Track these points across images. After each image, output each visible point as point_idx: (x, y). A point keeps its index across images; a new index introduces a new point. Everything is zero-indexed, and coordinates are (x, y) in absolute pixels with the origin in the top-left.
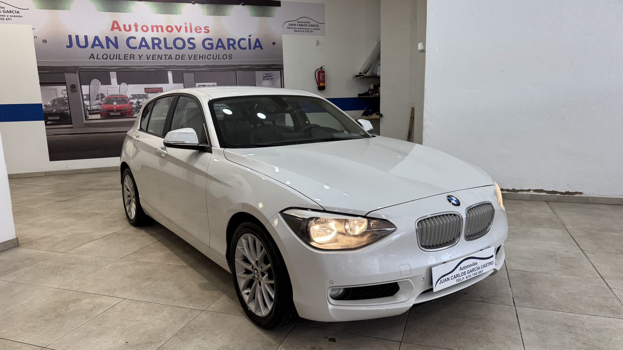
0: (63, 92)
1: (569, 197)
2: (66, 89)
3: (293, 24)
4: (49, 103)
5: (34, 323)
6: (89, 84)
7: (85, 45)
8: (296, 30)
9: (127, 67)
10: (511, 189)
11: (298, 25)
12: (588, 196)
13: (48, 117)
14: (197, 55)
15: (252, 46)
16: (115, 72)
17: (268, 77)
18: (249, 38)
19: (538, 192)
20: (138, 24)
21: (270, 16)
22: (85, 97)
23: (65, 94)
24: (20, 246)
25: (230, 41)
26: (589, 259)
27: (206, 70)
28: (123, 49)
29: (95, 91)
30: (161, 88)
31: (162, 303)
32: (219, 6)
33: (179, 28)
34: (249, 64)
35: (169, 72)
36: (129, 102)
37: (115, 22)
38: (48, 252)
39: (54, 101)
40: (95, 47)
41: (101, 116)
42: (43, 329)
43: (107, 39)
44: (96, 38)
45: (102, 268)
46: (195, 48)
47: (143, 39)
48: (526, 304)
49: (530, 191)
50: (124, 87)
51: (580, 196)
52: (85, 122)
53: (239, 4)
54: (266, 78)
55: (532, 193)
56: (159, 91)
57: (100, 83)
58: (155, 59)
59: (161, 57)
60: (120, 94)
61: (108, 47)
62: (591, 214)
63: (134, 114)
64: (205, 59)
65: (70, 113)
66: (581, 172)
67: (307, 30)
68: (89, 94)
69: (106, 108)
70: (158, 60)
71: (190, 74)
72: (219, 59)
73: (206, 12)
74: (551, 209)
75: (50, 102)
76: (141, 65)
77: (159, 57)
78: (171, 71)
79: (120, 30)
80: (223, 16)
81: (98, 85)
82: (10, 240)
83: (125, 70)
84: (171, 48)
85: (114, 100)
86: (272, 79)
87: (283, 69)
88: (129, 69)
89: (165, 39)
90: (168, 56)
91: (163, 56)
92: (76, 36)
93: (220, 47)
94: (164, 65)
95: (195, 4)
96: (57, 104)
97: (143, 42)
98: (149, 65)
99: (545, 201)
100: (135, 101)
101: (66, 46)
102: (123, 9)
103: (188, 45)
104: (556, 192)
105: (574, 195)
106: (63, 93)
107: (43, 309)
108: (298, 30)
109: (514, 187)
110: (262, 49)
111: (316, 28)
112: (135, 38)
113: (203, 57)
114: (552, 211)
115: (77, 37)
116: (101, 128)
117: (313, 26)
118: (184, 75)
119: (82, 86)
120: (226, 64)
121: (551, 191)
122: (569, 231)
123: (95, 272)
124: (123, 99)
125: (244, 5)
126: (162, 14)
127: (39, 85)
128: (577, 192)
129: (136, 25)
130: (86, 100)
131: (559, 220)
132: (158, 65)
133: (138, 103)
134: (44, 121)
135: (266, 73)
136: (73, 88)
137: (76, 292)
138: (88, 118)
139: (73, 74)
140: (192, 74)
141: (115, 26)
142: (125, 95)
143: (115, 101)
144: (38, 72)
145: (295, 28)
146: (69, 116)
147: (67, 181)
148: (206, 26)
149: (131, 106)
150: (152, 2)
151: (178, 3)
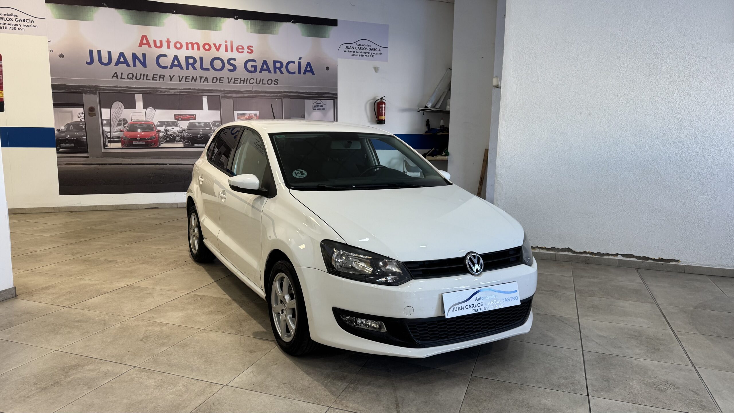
0: (79, 115)
1: (663, 264)
2: (83, 113)
3: (350, 47)
4: (63, 128)
5: (27, 392)
6: (110, 107)
7: (108, 63)
8: (354, 53)
9: (156, 89)
10: (595, 252)
11: (357, 48)
12: (685, 265)
13: (61, 144)
14: (238, 78)
15: (303, 70)
16: (142, 95)
17: (319, 107)
18: (299, 61)
19: (626, 257)
20: (170, 40)
21: (325, 37)
22: (105, 122)
23: (82, 118)
24: (18, 297)
25: (277, 64)
26: (680, 342)
27: (248, 96)
28: (152, 68)
29: (116, 115)
30: (193, 115)
31: (177, 374)
32: (266, 22)
33: (217, 46)
34: (298, 91)
35: (204, 97)
36: (156, 130)
37: (144, 37)
38: (51, 306)
39: (68, 125)
40: (119, 64)
41: (122, 145)
42: (37, 400)
43: (134, 56)
44: (122, 54)
45: (111, 328)
46: (236, 70)
47: (176, 58)
48: (601, 393)
49: (618, 256)
50: (151, 112)
51: (676, 264)
52: (103, 151)
53: (289, 21)
54: (316, 108)
55: (620, 258)
56: (191, 119)
57: (123, 106)
58: (189, 82)
59: (195, 79)
60: (146, 120)
61: (135, 65)
62: (688, 287)
63: (161, 143)
64: (246, 83)
65: (86, 140)
66: (677, 235)
67: (366, 54)
68: (109, 118)
69: (128, 135)
70: (192, 83)
71: (228, 99)
72: (262, 84)
73: (251, 29)
74: (641, 278)
75: (64, 126)
76: (171, 87)
77: (193, 79)
78: (206, 96)
79: (150, 46)
80: (270, 34)
81: (121, 109)
82: (7, 290)
83: (152, 92)
84: (208, 69)
85: (138, 127)
86: (324, 109)
87: (337, 98)
88: (157, 91)
89: (201, 58)
90: (204, 78)
91: (197, 78)
93: (265, 70)
94: (198, 89)
95: (237, 19)
96: (72, 129)
97: (176, 60)
98: (181, 88)
99: (635, 268)
100: (162, 129)
101: (86, 62)
102: (154, 22)
103: (227, 66)
104: (648, 258)
105: (669, 262)
106: (79, 117)
107: (38, 375)
108: (356, 54)
109: (599, 250)
110: (314, 74)
111: (378, 52)
112: (166, 56)
113: (244, 81)
114: (642, 281)
115: (99, 52)
116: (121, 159)
117: (374, 50)
118: (221, 100)
119: (102, 109)
120: (271, 90)
121: (642, 257)
122: (660, 306)
123: (103, 332)
124: (148, 126)
125: (295, 23)
126: (199, 29)
127: (52, 106)
128: (673, 259)
129: (168, 42)
130: (106, 125)
131: (649, 292)
132: (192, 88)
133: (167, 131)
134: (55, 149)
135: (317, 102)
136: (91, 111)
137: (78, 357)
138: (107, 147)
139: (92, 95)
140: (231, 100)
141: (144, 41)
142: (151, 121)
143: (140, 128)
144: (52, 91)
145: (353, 52)
146: (85, 143)
147: (79, 219)
148: (249, 45)
149: (158, 135)
150: (188, 15)
151: (218, 18)
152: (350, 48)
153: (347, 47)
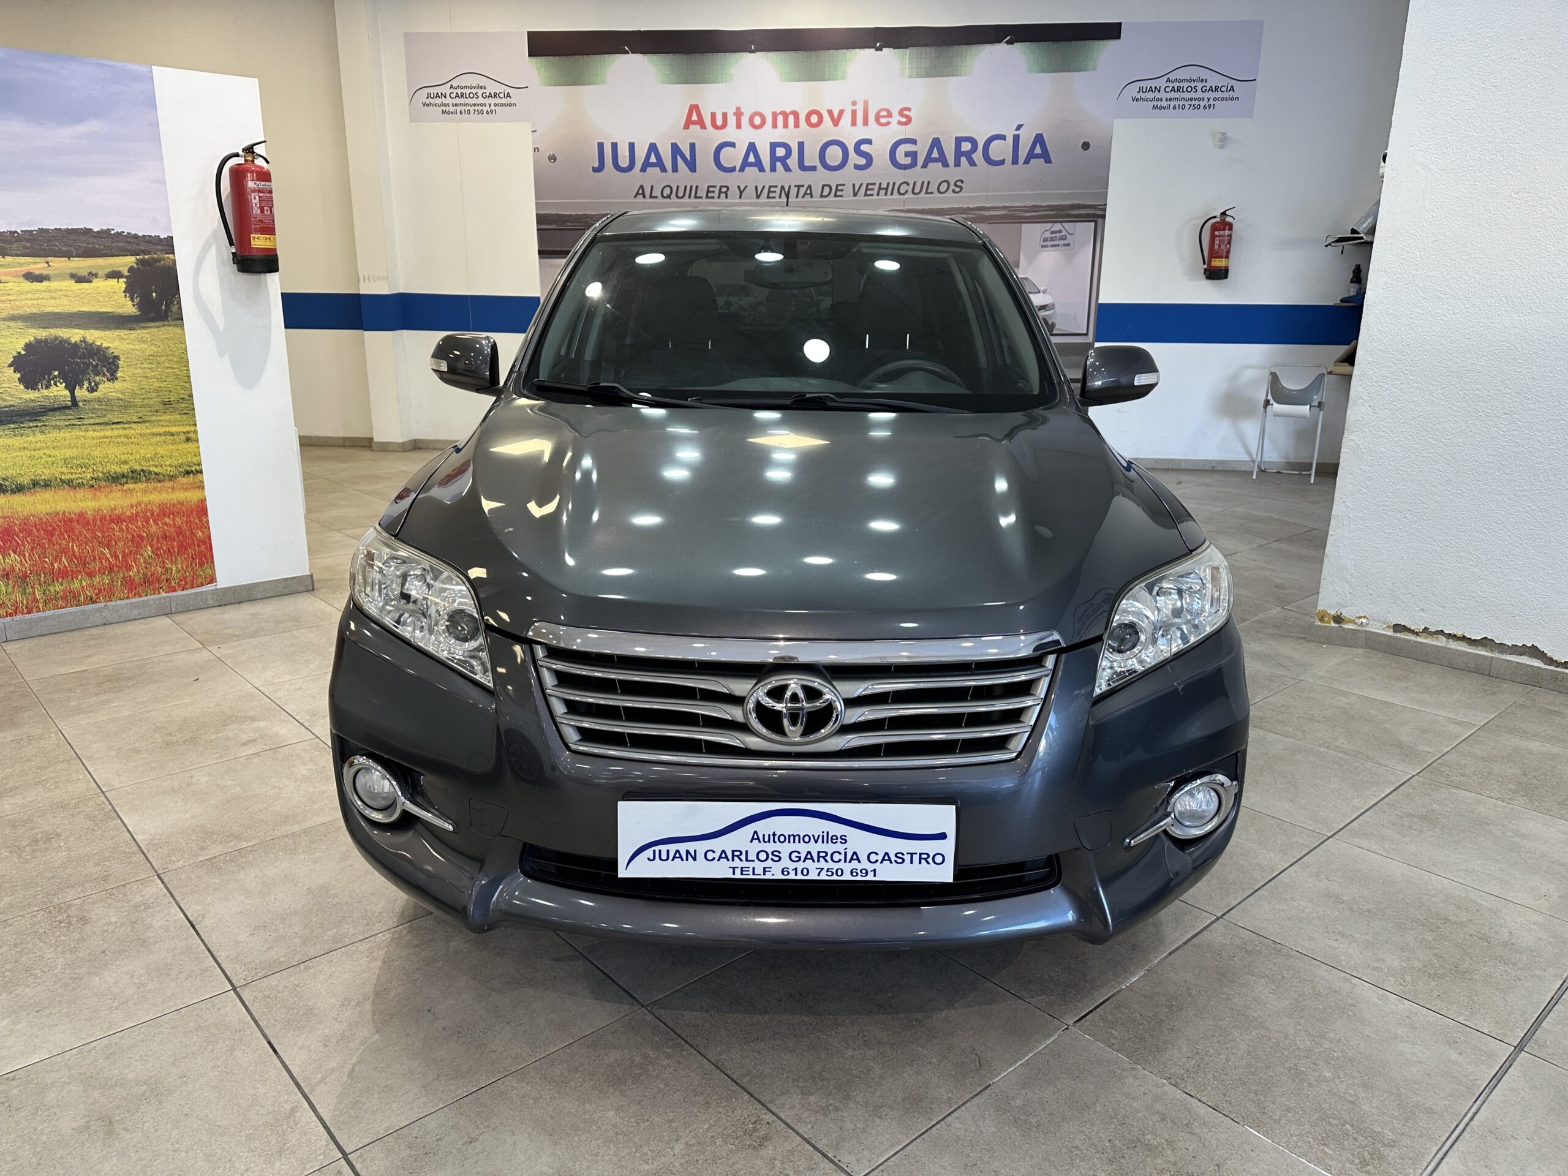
3: (1151, 87)
7: (628, 166)
8: (1159, 104)
11: (1168, 89)
14: (874, 184)
15: (1024, 154)
17: (1055, 241)
18: (1017, 133)
20: (742, 110)
21: (1085, 70)
25: (963, 144)
28: (707, 173)
32: (944, 49)
33: (836, 115)
37: (694, 108)
40: (649, 169)
43: (675, 149)
44: (653, 148)
46: (870, 166)
47: (752, 147)
53: (1000, 42)
54: (1050, 242)
58: (774, 198)
59: (787, 190)
61: (675, 169)
64: (892, 194)
67: (1193, 103)
70: (780, 200)
72: (927, 193)
73: (909, 68)
77: (783, 191)
79: (703, 127)
84: (814, 168)
86: (1066, 245)
87: (1104, 217)
89: (801, 145)
91: (791, 188)
92: (612, 143)
93: (935, 160)
95: (881, 50)
97: (751, 155)
101: (593, 167)
102: (714, 74)
103: (854, 159)
108: (1164, 104)
110: (1050, 162)
111: (1226, 95)
112: (733, 145)
113: (887, 189)
115: (614, 146)
117: (1217, 89)
120: (947, 207)
125: (1013, 43)
126: (799, 81)
127: (537, 255)
129: (738, 114)
135: (1052, 230)
141: (694, 117)
144: (537, 227)
145: (1157, 100)
148: (905, 106)
150: (780, 52)
151: (840, 51)
152: (1151, 90)
153: (1141, 90)
